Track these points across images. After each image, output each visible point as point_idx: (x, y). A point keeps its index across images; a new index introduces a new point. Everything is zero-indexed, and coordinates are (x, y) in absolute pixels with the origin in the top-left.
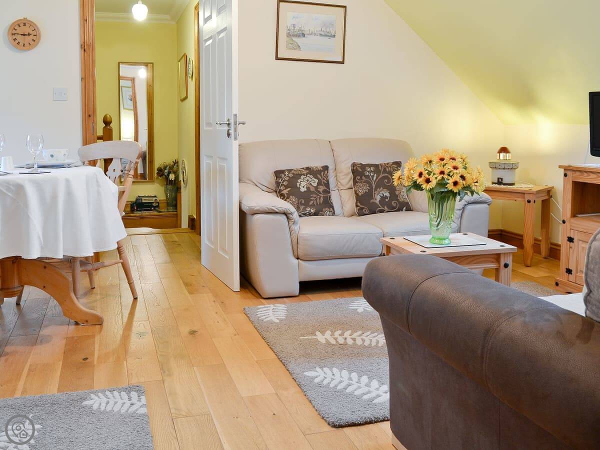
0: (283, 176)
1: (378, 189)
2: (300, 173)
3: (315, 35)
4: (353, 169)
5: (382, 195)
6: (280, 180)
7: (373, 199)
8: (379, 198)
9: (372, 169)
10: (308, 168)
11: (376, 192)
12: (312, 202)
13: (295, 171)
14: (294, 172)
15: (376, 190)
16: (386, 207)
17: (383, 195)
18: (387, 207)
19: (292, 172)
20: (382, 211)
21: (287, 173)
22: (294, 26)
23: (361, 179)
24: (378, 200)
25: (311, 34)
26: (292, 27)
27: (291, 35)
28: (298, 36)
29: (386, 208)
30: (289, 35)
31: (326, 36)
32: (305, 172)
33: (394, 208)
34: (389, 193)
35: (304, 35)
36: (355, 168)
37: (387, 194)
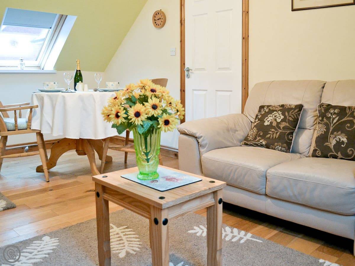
0: (262, 110)
1: (335, 133)
7: (328, 142)
8: (334, 142)
9: (336, 111)
10: (283, 106)
11: (332, 135)
12: (269, 135)
13: (273, 107)
14: (271, 108)
15: (332, 133)
16: (339, 153)
17: (340, 139)
18: (342, 154)
20: (335, 157)
21: (265, 109)
23: (322, 120)
24: (333, 144)
29: (339, 155)
32: (279, 109)
33: (349, 156)
34: (347, 138)
37: (345, 140)
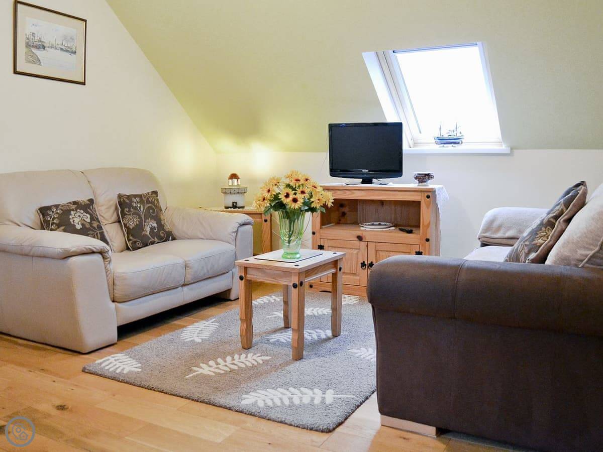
0: (51, 213)
1: (147, 220)
2: (68, 208)
3: (56, 48)
4: (120, 201)
5: (151, 226)
6: (49, 219)
7: (144, 230)
8: (148, 229)
9: (138, 199)
10: (75, 203)
11: (145, 224)
13: (62, 206)
14: (63, 208)
15: (145, 221)
16: (155, 238)
18: (157, 238)
19: (60, 207)
20: (152, 243)
21: (54, 210)
22: (33, 34)
23: (129, 211)
24: (148, 232)
25: (51, 47)
26: (32, 36)
27: (30, 46)
28: (37, 47)
29: (156, 240)
30: (28, 45)
31: (67, 51)
32: (74, 207)
33: (162, 238)
34: (157, 223)
35: (44, 48)
36: (122, 200)
37: (155, 225)
